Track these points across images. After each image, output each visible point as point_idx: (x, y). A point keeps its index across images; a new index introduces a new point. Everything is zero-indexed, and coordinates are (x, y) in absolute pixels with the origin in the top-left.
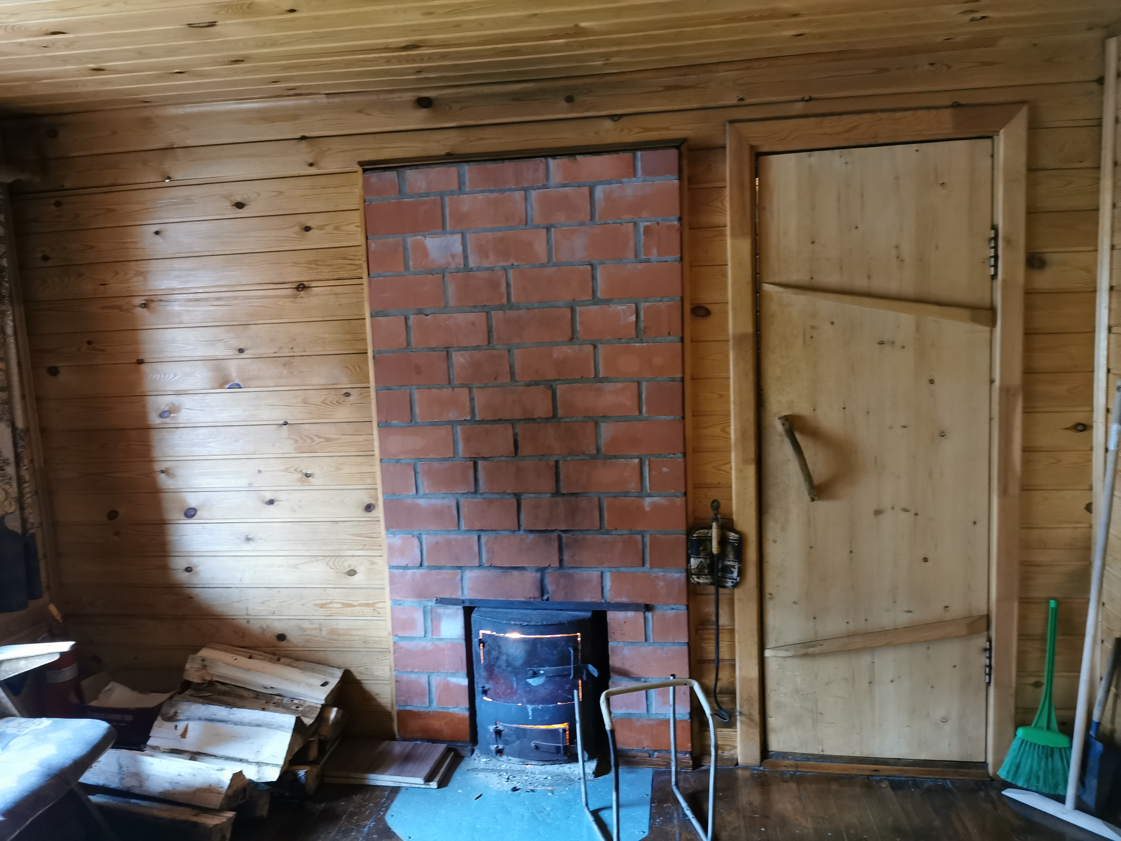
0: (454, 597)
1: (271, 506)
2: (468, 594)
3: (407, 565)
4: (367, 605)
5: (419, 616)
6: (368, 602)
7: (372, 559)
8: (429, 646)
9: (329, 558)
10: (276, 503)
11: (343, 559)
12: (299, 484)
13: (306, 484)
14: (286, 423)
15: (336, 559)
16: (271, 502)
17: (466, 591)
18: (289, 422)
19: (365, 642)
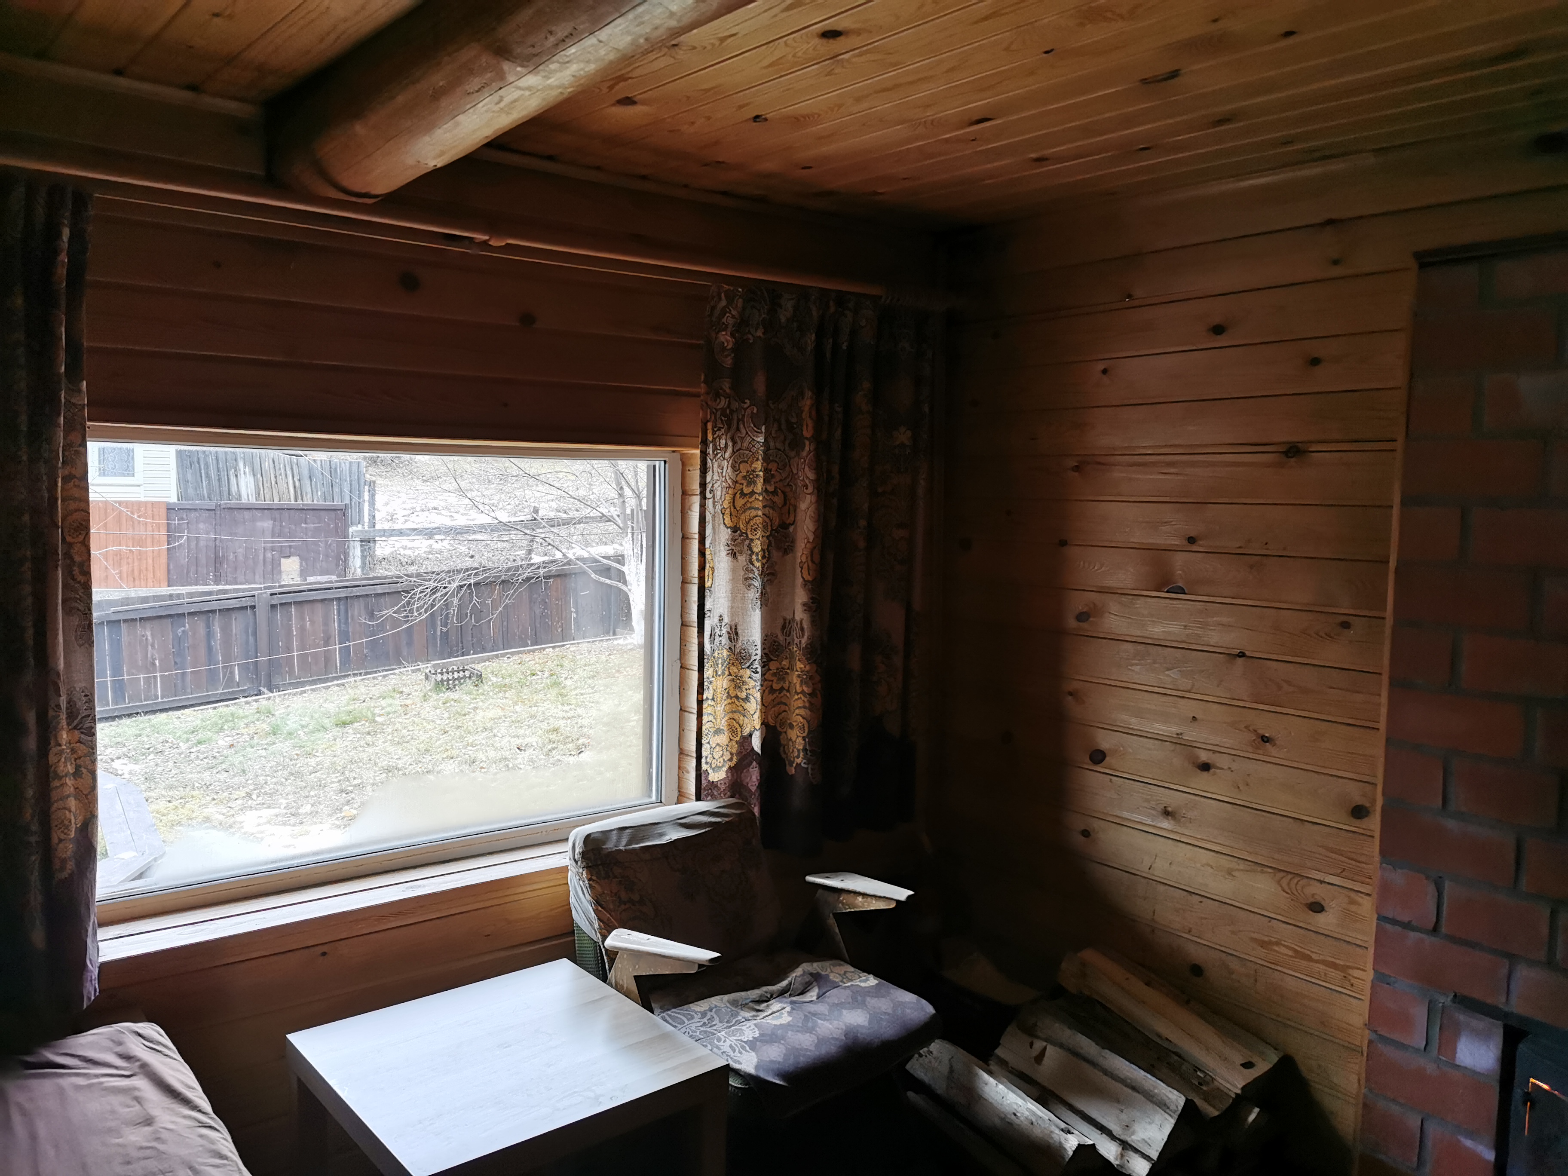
0: (1489, 1001)
1: (1205, 774)
2: (1518, 1006)
3: (1410, 922)
4: (1334, 966)
5: (1420, 1013)
6: (1338, 961)
7: (1353, 895)
8: (1431, 1068)
9: (1282, 874)
10: (1212, 770)
11: (1303, 882)
12: (1250, 749)
13: (1260, 752)
14: (1242, 655)
15: (1294, 878)
16: (1205, 767)
17: (1514, 999)
18: (1247, 653)
19: (1322, 1023)
